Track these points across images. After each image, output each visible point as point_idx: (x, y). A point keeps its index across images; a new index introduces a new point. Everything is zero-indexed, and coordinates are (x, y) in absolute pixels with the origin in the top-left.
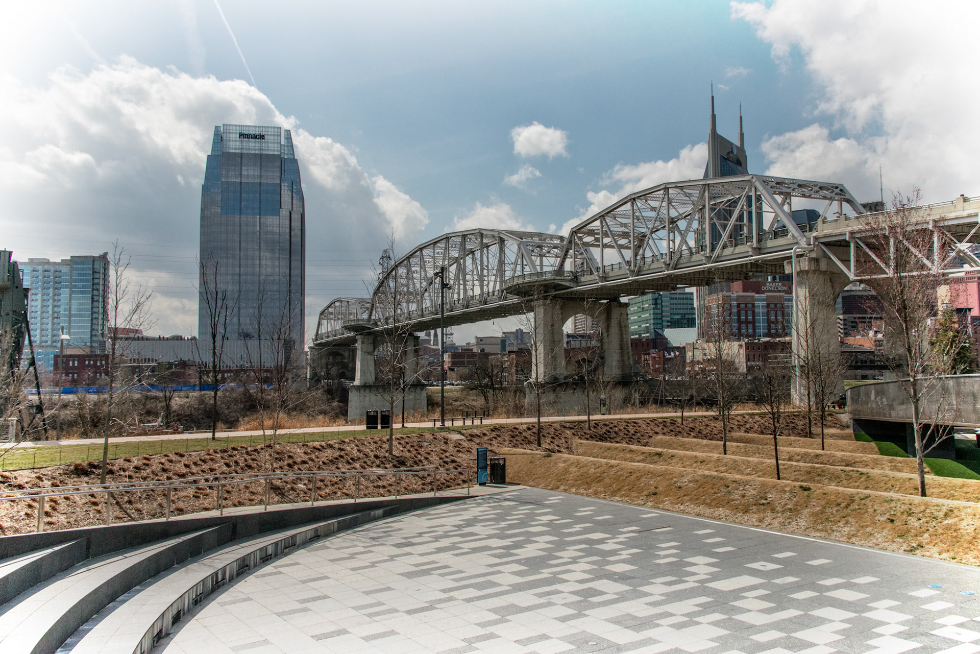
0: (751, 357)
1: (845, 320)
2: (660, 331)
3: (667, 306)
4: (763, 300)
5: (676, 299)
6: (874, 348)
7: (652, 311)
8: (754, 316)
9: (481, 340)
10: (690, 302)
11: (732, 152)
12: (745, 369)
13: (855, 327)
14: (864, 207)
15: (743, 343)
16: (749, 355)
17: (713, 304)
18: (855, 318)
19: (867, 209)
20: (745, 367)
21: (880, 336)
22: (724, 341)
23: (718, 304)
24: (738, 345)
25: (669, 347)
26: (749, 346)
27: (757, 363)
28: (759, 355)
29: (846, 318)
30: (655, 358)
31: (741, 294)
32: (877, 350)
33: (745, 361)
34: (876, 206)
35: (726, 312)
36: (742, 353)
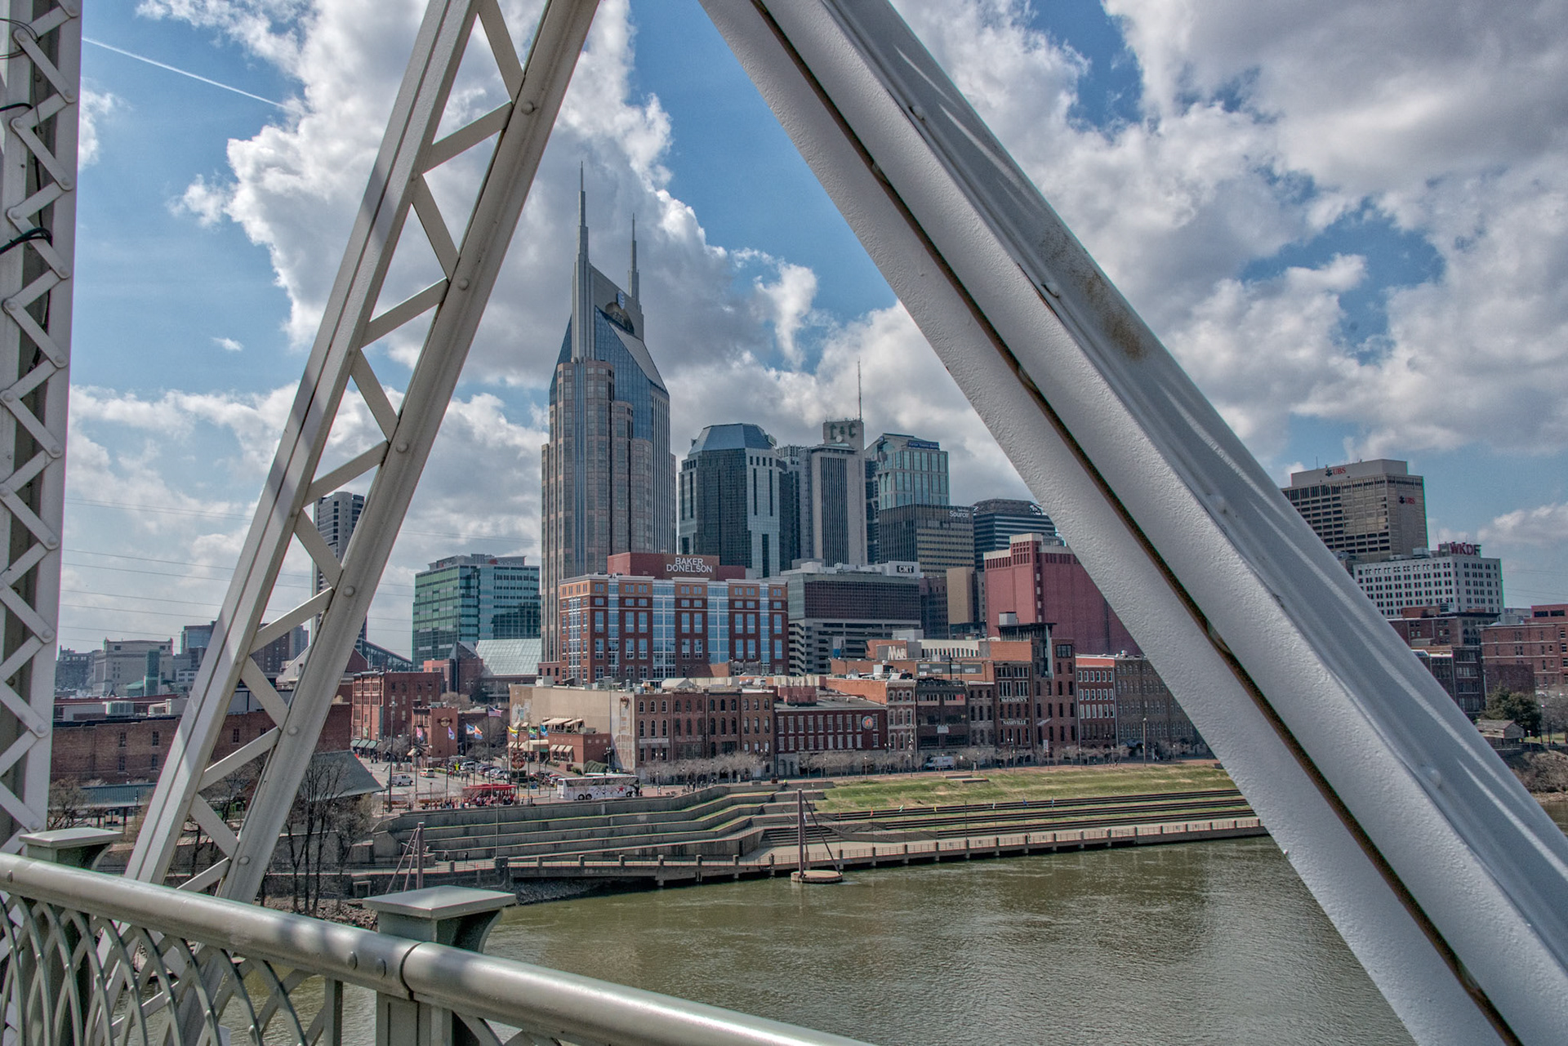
0: (647, 728)
1: (808, 628)
2: (466, 643)
3: (487, 592)
4: (665, 591)
5: (506, 578)
6: (886, 704)
7: (458, 601)
8: (650, 623)
9: (118, 648)
10: (532, 584)
11: (617, 303)
12: (634, 755)
13: (826, 642)
14: (830, 427)
15: (631, 696)
16: (642, 722)
17: (574, 598)
18: (826, 625)
19: (836, 432)
20: (633, 750)
21: (895, 677)
22: (591, 688)
23: (581, 597)
24: (622, 700)
25: (485, 677)
26: (642, 704)
27: (660, 740)
28: (665, 722)
29: (811, 625)
30: (439, 721)
31: (628, 577)
32: (891, 707)
33: (633, 735)
34: (852, 428)
35: (596, 613)
36: (628, 717)
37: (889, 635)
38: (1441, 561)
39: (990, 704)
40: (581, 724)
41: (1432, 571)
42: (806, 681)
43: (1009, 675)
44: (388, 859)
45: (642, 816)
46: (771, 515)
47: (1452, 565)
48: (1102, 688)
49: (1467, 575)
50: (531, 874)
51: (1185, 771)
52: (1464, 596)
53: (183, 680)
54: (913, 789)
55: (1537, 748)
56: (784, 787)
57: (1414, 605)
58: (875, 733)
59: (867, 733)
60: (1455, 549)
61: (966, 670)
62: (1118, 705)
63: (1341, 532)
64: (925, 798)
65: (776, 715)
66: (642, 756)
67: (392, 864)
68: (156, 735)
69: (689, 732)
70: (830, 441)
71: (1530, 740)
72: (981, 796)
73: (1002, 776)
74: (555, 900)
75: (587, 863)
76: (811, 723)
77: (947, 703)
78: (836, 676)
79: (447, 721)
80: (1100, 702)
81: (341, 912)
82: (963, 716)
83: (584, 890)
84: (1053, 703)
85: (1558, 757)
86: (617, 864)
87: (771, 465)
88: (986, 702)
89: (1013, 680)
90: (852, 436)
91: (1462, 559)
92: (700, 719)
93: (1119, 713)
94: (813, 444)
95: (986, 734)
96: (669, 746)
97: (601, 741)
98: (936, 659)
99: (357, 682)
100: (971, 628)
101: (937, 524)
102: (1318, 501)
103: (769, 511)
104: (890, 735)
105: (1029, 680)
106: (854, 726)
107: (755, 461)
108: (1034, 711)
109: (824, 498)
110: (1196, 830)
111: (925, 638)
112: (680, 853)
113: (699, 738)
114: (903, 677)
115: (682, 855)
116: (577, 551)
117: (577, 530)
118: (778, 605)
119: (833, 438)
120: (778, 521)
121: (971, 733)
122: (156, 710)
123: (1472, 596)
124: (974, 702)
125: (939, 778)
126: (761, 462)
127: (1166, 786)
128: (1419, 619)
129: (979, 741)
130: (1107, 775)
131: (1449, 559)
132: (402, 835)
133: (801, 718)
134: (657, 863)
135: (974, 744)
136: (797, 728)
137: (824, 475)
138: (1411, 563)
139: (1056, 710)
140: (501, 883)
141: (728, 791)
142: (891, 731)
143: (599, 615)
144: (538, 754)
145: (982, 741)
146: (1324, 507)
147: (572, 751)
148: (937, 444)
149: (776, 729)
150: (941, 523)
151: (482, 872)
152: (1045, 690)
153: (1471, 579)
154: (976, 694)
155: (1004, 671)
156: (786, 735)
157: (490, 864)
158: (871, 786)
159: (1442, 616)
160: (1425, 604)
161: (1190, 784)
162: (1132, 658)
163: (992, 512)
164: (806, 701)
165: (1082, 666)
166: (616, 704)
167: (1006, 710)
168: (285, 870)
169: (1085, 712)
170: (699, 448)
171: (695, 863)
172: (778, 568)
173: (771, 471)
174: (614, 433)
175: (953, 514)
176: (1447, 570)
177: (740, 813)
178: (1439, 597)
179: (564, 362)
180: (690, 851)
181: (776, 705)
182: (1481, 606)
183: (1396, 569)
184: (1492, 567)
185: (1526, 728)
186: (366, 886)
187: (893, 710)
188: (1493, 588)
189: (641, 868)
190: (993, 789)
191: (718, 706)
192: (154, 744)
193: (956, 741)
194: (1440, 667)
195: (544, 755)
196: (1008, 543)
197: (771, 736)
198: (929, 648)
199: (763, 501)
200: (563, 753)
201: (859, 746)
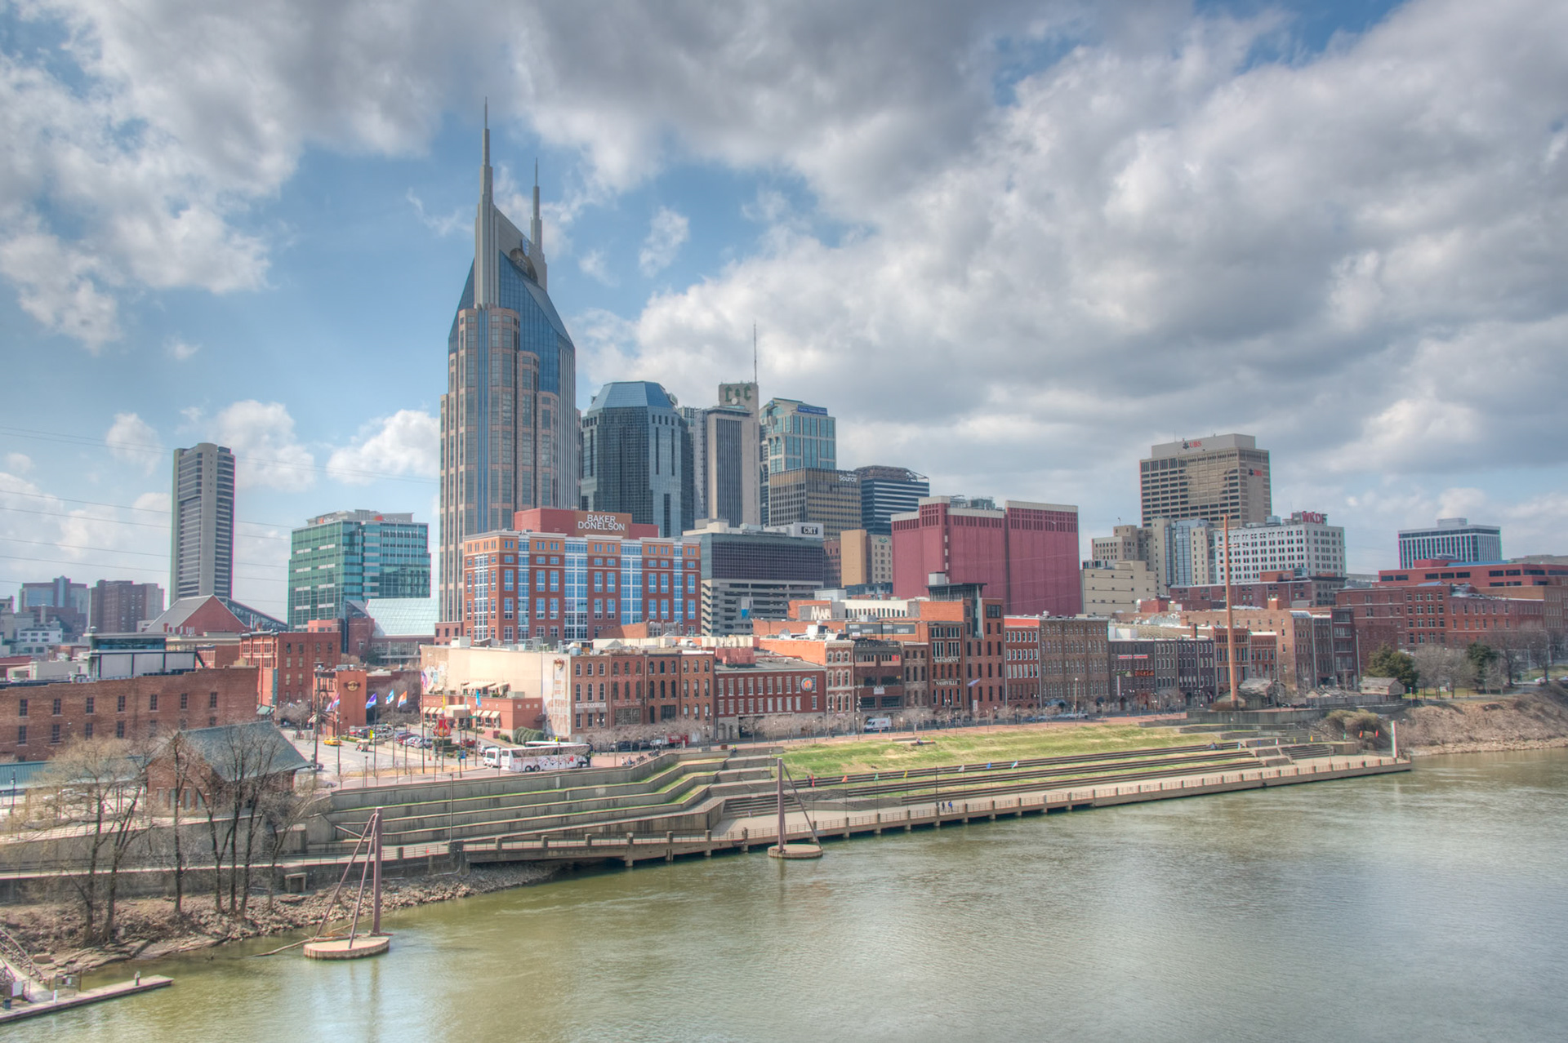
0: (584, 692)
1: (715, 589)
2: (356, 602)
3: (373, 549)
4: (579, 548)
5: (393, 535)
6: (825, 664)
7: (342, 559)
8: (562, 581)
10: (422, 542)
11: (521, 250)
12: (569, 721)
13: (734, 603)
14: (726, 390)
15: (567, 658)
16: (578, 686)
17: (480, 555)
18: (732, 585)
19: (732, 394)
20: (569, 715)
21: (831, 637)
22: (517, 649)
23: (489, 555)
24: (556, 662)
25: (377, 637)
26: (578, 666)
27: (597, 705)
28: (602, 685)
29: (718, 585)
30: (346, 685)
31: (538, 534)
32: (829, 668)
33: (569, 699)
34: (748, 390)
35: (506, 570)
36: (563, 680)
37: (812, 596)
38: (1294, 528)
39: (924, 664)
40: (506, 688)
41: (1285, 538)
42: (738, 642)
43: (942, 636)
44: (324, 846)
45: (601, 789)
46: (673, 474)
47: (1304, 533)
48: (1028, 648)
49: (1316, 542)
50: (489, 858)
51: (1114, 730)
52: (1313, 561)
53: (25, 640)
54: (863, 752)
55: (1417, 703)
56: (735, 753)
57: (1269, 570)
58: (814, 694)
59: (806, 695)
60: (1307, 517)
61: (899, 631)
62: (1042, 665)
63: (1186, 502)
64: (879, 762)
65: (716, 677)
66: (578, 721)
67: (328, 853)
68: (24, 703)
69: (627, 695)
70: (726, 403)
71: (1411, 696)
72: (931, 759)
73: (945, 738)
74: (517, 886)
75: (551, 844)
76: (751, 685)
77: (883, 664)
78: (768, 637)
79: (354, 685)
80: (1027, 662)
81: (273, 911)
82: (899, 677)
83: (546, 874)
84: (982, 663)
85: (1435, 712)
86: (583, 843)
87: (673, 424)
88: (920, 662)
89: (945, 640)
90: (747, 398)
91: (1313, 527)
92: (638, 683)
93: (1042, 672)
94: (709, 406)
95: (920, 695)
96: (606, 711)
97: (532, 706)
98: (863, 619)
99: (245, 643)
100: (866, 589)
101: (826, 488)
102: (1157, 475)
103: (671, 471)
104: (828, 697)
105: (961, 640)
106: (794, 688)
107: (657, 420)
108: (964, 672)
109: (719, 459)
110: (1147, 790)
111: (849, 598)
112: (645, 829)
113: (638, 703)
114: (840, 637)
115: (648, 832)
116: (479, 508)
117: (480, 485)
118: (691, 564)
119: (728, 400)
120: (680, 481)
121: (905, 694)
122: (18, 674)
123: (1320, 562)
124: (909, 663)
125: (885, 741)
126: (663, 421)
127: (1103, 746)
128: (1275, 582)
129: (913, 702)
130: (1043, 735)
131: (1302, 527)
132: (335, 816)
133: (741, 680)
134: (624, 842)
135: (908, 705)
136: (737, 690)
137: (719, 437)
138: (1267, 530)
139: (985, 670)
140: (456, 868)
141: (677, 758)
142: (830, 693)
143: (509, 573)
144: (457, 720)
145: (916, 702)
146: (1172, 479)
147: (499, 718)
148: (825, 410)
149: (717, 690)
150: (831, 487)
151: (435, 857)
152: (974, 650)
153: (1320, 546)
154: (911, 654)
155: (937, 631)
156: (726, 698)
157: (441, 848)
158: (824, 750)
159: (1298, 580)
160: (1278, 569)
161: (1122, 743)
162: (1054, 618)
163: (871, 478)
164: (745, 662)
165: (1011, 626)
166: (549, 666)
167: (939, 671)
168: (205, 863)
169: (1013, 672)
170: (600, 405)
171: (665, 840)
172: (680, 528)
173: (673, 430)
174: (520, 385)
175: (842, 478)
176: (1299, 537)
177: (695, 783)
178: (1291, 562)
179: (467, 308)
180: (656, 827)
181: (717, 667)
182: (1327, 570)
183: (1254, 536)
184: (1337, 535)
185: (1407, 686)
186: (300, 879)
187: (831, 671)
188: (1338, 555)
189: (610, 847)
190: (941, 751)
191: (657, 667)
192: (21, 714)
193: (892, 703)
194: (1320, 627)
195: (465, 722)
196: (916, 505)
197: (710, 699)
198: (853, 608)
199: (665, 460)
200: (489, 719)
201: (798, 708)
